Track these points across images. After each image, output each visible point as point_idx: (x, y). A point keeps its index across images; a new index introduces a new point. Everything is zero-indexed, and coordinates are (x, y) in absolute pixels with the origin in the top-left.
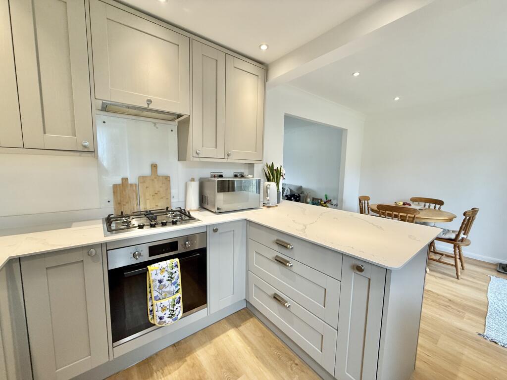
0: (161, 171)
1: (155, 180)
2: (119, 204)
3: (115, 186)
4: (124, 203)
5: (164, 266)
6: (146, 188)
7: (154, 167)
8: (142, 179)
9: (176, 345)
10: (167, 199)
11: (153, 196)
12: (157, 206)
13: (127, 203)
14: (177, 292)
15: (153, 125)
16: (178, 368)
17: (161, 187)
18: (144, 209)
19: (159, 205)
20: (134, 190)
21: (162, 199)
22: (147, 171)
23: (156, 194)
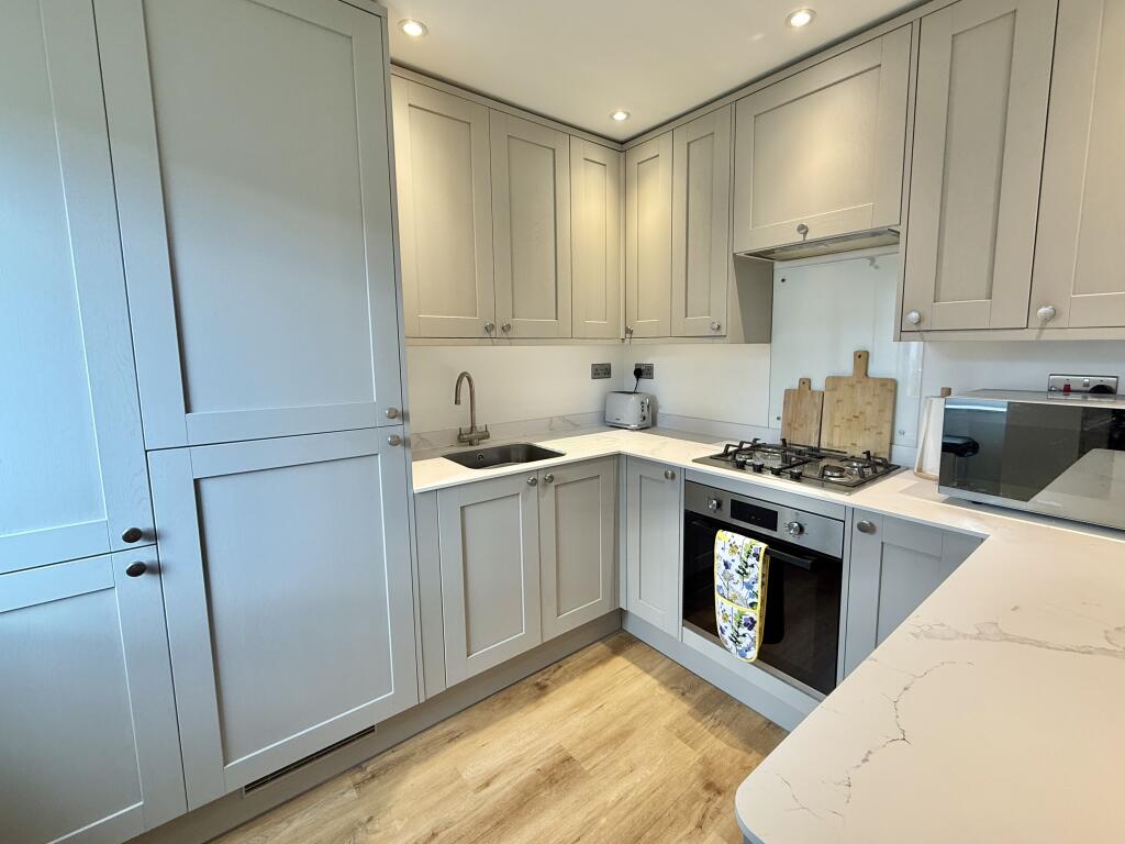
0: (876, 369)
1: (859, 386)
2: (789, 425)
3: (788, 392)
4: (796, 426)
5: (738, 544)
6: (838, 401)
7: (862, 357)
8: (834, 382)
9: (772, 726)
10: (881, 433)
11: (848, 420)
12: (854, 445)
13: (801, 425)
14: (752, 605)
15: (869, 262)
16: (731, 745)
17: (869, 403)
18: (828, 444)
19: (860, 443)
20: (815, 404)
21: (867, 432)
22: (846, 367)
23: (855, 417)
